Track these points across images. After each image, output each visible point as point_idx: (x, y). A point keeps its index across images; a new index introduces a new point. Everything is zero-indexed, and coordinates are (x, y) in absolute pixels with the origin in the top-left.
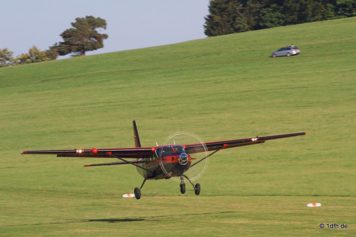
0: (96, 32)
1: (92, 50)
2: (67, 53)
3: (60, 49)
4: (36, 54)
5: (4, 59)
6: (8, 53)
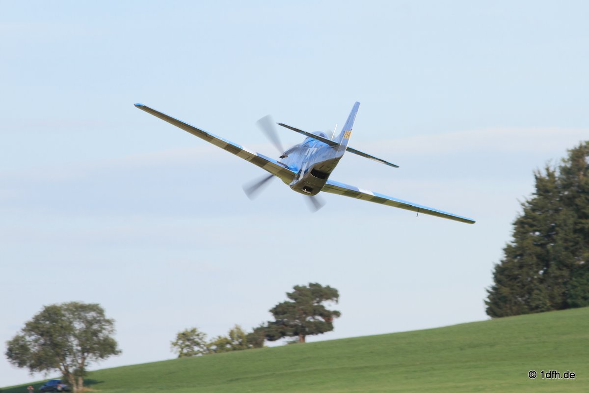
0: (322, 307)
1: (317, 334)
2: (279, 338)
3: (268, 331)
4: (240, 337)
5: (192, 343)
6: (198, 335)
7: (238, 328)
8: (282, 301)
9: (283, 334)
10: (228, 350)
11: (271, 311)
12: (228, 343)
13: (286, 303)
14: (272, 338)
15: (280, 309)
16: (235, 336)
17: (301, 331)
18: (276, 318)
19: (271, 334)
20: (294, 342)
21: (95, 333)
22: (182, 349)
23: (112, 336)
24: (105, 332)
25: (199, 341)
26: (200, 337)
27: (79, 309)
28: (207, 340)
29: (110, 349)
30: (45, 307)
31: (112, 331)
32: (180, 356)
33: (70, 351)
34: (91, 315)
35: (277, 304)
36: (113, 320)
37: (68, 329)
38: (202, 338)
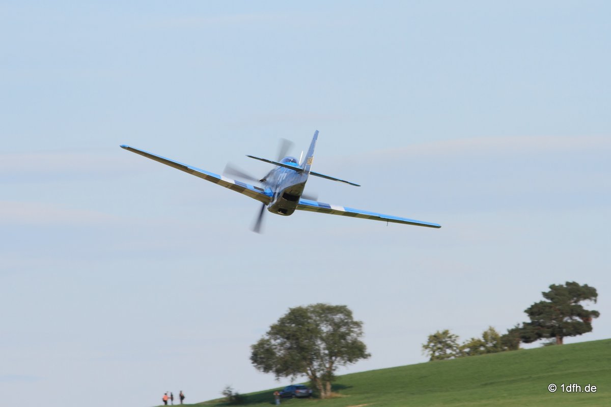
0: (580, 307)
1: (575, 335)
2: (535, 339)
3: (525, 333)
4: (494, 339)
5: (444, 346)
6: (450, 337)
7: (491, 329)
8: (538, 301)
9: (539, 336)
10: (482, 353)
11: (526, 311)
12: (482, 345)
13: (542, 303)
14: (528, 340)
15: (535, 310)
16: (489, 337)
17: (558, 332)
18: (531, 318)
19: (527, 335)
20: (551, 344)
21: (343, 336)
22: (434, 352)
23: (360, 339)
24: (353, 335)
25: (452, 344)
26: (453, 339)
27: (325, 311)
28: (460, 342)
29: (358, 352)
30: (290, 309)
31: (361, 333)
32: (431, 359)
33: (317, 354)
34: (338, 317)
35: (533, 304)
36: (362, 323)
37: (314, 332)
38: (455, 340)
